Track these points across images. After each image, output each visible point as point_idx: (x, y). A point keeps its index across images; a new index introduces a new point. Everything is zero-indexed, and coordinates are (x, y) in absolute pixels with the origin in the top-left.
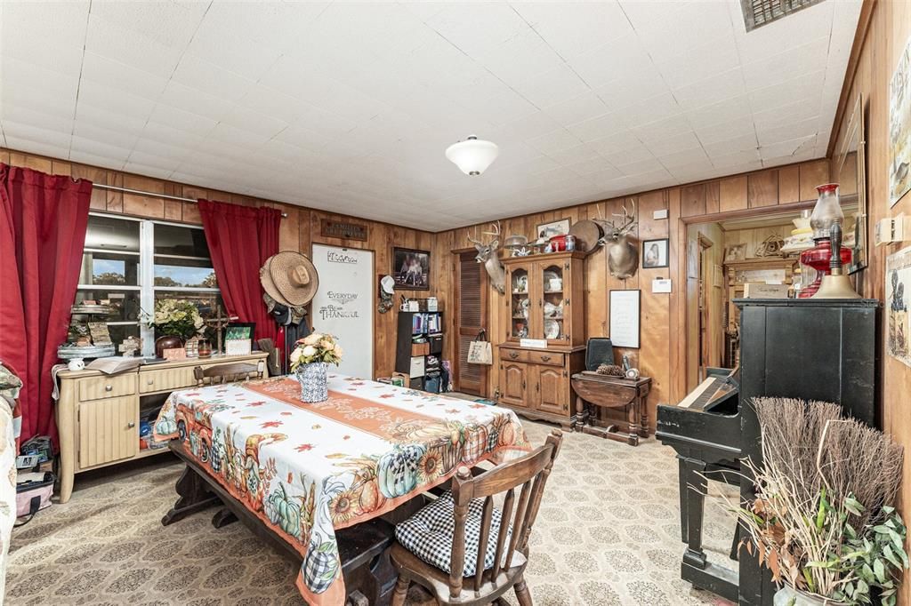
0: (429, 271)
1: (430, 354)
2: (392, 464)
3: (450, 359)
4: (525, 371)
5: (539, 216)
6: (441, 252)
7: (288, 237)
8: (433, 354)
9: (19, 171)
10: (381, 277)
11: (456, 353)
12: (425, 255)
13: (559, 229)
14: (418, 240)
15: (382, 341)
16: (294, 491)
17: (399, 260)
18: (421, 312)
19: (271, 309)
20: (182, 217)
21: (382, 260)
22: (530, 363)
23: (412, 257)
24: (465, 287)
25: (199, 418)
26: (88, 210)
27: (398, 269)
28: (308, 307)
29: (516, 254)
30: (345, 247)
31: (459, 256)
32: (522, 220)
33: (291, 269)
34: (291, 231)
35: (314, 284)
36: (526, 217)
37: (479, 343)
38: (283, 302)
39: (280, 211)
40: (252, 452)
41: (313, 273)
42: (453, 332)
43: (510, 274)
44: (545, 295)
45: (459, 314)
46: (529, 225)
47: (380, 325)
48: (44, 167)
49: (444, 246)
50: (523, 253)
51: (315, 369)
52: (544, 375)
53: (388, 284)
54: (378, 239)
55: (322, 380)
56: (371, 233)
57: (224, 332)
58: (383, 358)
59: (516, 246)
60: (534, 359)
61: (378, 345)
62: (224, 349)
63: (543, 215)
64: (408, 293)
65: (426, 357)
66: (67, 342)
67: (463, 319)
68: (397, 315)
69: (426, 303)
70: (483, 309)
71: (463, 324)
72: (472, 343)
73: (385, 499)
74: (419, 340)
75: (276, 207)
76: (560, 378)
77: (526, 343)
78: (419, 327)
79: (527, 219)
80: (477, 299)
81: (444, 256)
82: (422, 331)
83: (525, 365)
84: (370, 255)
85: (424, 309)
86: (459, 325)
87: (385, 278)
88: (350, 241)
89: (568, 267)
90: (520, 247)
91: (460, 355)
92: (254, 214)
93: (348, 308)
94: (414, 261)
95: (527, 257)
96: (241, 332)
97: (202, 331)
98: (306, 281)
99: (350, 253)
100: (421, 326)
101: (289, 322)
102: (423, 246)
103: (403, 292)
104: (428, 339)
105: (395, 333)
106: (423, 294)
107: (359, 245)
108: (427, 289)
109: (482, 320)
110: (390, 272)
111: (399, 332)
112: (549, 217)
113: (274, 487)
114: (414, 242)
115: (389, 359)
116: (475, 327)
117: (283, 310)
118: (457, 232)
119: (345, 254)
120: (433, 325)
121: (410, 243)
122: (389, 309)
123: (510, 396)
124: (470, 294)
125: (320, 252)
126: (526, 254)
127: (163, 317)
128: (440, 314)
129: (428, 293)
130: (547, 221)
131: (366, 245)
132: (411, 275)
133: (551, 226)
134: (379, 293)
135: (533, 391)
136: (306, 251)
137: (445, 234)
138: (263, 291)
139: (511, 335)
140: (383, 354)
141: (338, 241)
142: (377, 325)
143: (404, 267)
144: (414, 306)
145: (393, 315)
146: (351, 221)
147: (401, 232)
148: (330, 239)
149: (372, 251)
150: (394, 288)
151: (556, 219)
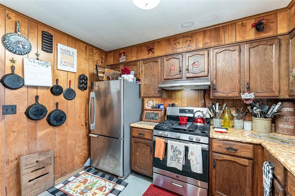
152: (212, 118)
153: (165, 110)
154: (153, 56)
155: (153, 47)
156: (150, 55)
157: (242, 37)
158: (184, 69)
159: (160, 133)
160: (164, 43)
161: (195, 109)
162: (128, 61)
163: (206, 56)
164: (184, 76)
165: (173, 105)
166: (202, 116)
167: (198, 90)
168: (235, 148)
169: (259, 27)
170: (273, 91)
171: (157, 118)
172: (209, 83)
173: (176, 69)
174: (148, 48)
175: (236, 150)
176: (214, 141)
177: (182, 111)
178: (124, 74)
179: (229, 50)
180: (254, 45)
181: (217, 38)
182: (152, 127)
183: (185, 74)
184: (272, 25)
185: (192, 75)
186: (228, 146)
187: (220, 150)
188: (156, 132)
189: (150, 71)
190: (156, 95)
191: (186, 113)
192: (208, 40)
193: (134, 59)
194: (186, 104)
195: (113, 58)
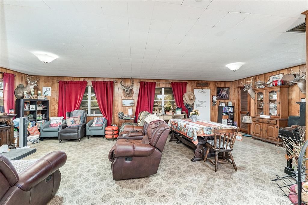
0: (229, 93)
1: (229, 119)
2: (206, 129)
3: (237, 121)
4: (262, 125)
5: (270, 73)
6: (234, 87)
7: (188, 88)
8: (230, 119)
9: (148, 82)
10: (213, 96)
11: (239, 119)
12: (228, 89)
13: (279, 77)
14: (225, 85)
15: (213, 114)
16: (191, 130)
17: (219, 91)
18: (226, 106)
19: (185, 105)
20: (169, 86)
21: (213, 91)
22: (263, 123)
23: (223, 90)
24: (242, 98)
25: (175, 123)
26: (155, 87)
27: (218, 93)
28: (193, 104)
29: (259, 87)
30: (202, 89)
31: (239, 88)
32: (263, 75)
33: (189, 96)
34: (189, 86)
35: (194, 99)
36: (265, 74)
37: (246, 116)
38: (188, 103)
39: (187, 82)
40: (185, 126)
41: (194, 96)
42: (238, 112)
43: (257, 94)
44: (270, 100)
45: (240, 107)
46: (266, 77)
47: (213, 109)
48: (150, 81)
49: (235, 85)
50: (262, 87)
51: (194, 116)
52: (269, 127)
53: (215, 98)
54: (212, 86)
55: (196, 118)
56: (210, 84)
57: (176, 109)
58: (214, 119)
59: (260, 85)
60: (264, 122)
61: (212, 115)
62: (176, 113)
63: (272, 73)
64: (221, 101)
65: (227, 119)
66: (153, 110)
67: (241, 108)
68: (218, 107)
69: (228, 104)
70: (248, 106)
71: (241, 110)
72: (244, 116)
73: (205, 134)
74: (225, 114)
75: (186, 81)
76: (275, 128)
77: (261, 116)
78: (225, 110)
79: (265, 75)
80: (246, 102)
81: (235, 89)
82: (226, 112)
83: (261, 123)
84: (209, 90)
85: (227, 105)
86: (240, 110)
87: (214, 97)
88: (204, 87)
89: (279, 91)
90: (261, 85)
91: (240, 120)
92: (181, 84)
93: (203, 105)
94: (224, 91)
95: (263, 88)
96: (179, 110)
97: (172, 109)
98: (192, 99)
99: (204, 90)
100: (226, 110)
101: (189, 108)
102: (227, 86)
103: (220, 100)
104: (228, 114)
105: (217, 112)
106: (227, 101)
107: (206, 88)
108: (229, 99)
109: (248, 109)
110: (216, 94)
111: (218, 112)
112: (275, 73)
113: (188, 130)
114: (224, 85)
115: (215, 119)
116: (245, 111)
117: (187, 105)
118: (239, 81)
119: (202, 91)
120: (230, 110)
121: (222, 86)
122: (215, 105)
123: (256, 133)
124: (244, 100)
125: (196, 91)
126: (263, 87)
127: (166, 106)
128: (233, 107)
129: (229, 100)
130: (273, 75)
131: (208, 88)
132: (223, 95)
133: (275, 77)
134: (212, 101)
135: (264, 132)
136: (193, 91)
137: (235, 82)
138: (183, 101)
139: (257, 114)
140: (213, 118)
141: (201, 87)
142: (212, 109)
143: (220, 93)
144: (223, 104)
145: (216, 107)
146: (204, 82)
147: (219, 83)
148: (198, 87)
149: (210, 89)
150: (217, 99)
151: (277, 74)
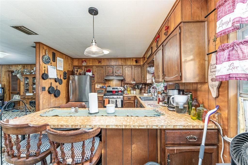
4: (27, 101)
5: (34, 65)
6: (4, 71)
11: (9, 98)
24: (13, 81)
29: (26, 74)
31: (10, 72)
32: (30, 65)
37: (16, 95)
42: (8, 93)
43: (24, 78)
44: (33, 83)
49: (5, 69)
50: (28, 73)
60: (29, 98)
67: (12, 89)
70: (18, 87)
72: (14, 96)
77: (27, 94)
80: (16, 84)
83: (27, 99)
86: (11, 91)
90: (27, 72)
109: (18, 89)
116: (15, 92)
118: (9, 65)
124: (14, 83)
126: (29, 74)
128: (3, 88)
137: (6, 66)
139: (24, 93)
152: (124, 91)
153: (106, 89)
154: (101, 65)
155: (101, 61)
156: (100, 64)
157: (132, 63)
158: (114, 72)
159: (107, 97)
160: (106, 60)
161: (118, 88)
162: (88, 65)
163: (122, 68)
164: (114, 74)
165: (109, 86)
166: (121, 90)
167: (119, 80)
168: (130, 98)
169: (136, 62)
170: (140, 81)
171: (103, 92)
172: (123, 78)
173: (111, 71)
174: (99, 61)
175: (130, 99)
176: (125, 97)
177: (113, 89)
178: (88, 72)
179: (129, 67)
180: (136, 67)
181: (125, 62)
182: (103, 95)
183: (115, 74)
184: (140, 62)
185: (117, 75)
186: (128, 98)
187: (126, 99)
188: (104, 97)
189: (100, 71)
190: (102, 82)
191: (115, 89)
192: (122, 63)
193: (91, 65)
194: (115, 86)
195: (77, 62)
